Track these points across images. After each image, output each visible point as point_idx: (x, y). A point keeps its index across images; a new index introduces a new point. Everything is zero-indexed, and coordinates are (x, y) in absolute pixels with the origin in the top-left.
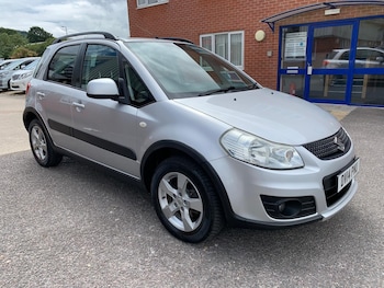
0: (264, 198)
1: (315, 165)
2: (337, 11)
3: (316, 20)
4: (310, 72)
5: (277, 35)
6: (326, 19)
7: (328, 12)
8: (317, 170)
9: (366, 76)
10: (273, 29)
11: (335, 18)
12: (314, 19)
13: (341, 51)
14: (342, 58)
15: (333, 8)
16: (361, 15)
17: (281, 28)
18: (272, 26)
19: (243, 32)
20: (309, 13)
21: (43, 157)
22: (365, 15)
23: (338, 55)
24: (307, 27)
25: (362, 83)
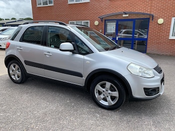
0: (145, 89)
1: (158, 76)
2: (127, 15)
3: (120, 18)
4: (117, 39)
5: (104, 23)
6: (123, 18)
7: (124, 16)
8: (159, 77)
9: (137, 41)
10: (102, 21)
11: (127, 18)
12: (118, 18)
13: (124, 30)
14: (124, 33)
15: (126, 14)
16: (136, 18)
17: (105, 20)
18: (102, 19)
19: (89, 21)
20: (117, 15)
21: (18, 79)
22: (138, 18)
23: (123, 32)
24: (116, 21)
25: (135, 44)
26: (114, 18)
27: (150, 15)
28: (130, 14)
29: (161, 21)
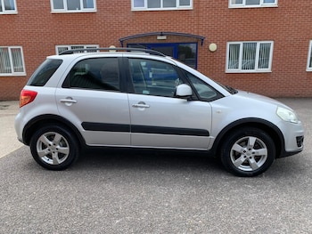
26: (144, 41)
27: (197, 37)
28: (168, 35)
29: (213, 47)
